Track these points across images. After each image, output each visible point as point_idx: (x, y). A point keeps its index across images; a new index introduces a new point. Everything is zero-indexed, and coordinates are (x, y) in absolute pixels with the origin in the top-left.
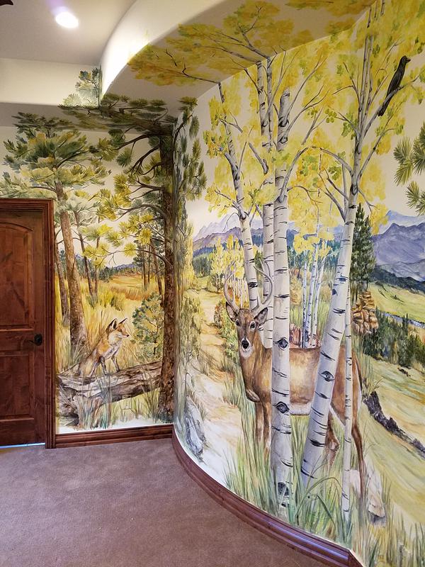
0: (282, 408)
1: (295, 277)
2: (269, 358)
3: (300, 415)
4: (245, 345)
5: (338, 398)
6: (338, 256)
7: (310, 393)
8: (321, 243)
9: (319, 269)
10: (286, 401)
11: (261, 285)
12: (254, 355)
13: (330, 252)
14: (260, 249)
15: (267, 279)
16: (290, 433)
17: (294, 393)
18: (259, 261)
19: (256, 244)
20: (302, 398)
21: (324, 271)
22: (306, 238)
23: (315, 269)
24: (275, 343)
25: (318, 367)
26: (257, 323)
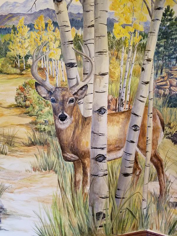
0: (100, 158)
1: (114, 58)
2: (88, 124)
3: (115, 159)
4: (63, 118)
5: (142, 140)
6: (146, 43)
7: (123, 142)
8: (135, 32)
9: (133, 52)
10: (104, 152)
11: (80, 64)
12: (73, 125)
13: (141, 40)
14: (80, 32)
15: (88, 59)
16: (106, 175)
17: (110, 145)
18: (78, 43)
19: (75, 27)
20: (117, 147)
21: (137, 54)
22: (124, 26)
23: (131, 52)
24: (94, 112)
25: (129, 123)
26: (76, 99)
